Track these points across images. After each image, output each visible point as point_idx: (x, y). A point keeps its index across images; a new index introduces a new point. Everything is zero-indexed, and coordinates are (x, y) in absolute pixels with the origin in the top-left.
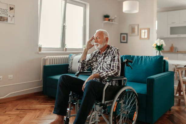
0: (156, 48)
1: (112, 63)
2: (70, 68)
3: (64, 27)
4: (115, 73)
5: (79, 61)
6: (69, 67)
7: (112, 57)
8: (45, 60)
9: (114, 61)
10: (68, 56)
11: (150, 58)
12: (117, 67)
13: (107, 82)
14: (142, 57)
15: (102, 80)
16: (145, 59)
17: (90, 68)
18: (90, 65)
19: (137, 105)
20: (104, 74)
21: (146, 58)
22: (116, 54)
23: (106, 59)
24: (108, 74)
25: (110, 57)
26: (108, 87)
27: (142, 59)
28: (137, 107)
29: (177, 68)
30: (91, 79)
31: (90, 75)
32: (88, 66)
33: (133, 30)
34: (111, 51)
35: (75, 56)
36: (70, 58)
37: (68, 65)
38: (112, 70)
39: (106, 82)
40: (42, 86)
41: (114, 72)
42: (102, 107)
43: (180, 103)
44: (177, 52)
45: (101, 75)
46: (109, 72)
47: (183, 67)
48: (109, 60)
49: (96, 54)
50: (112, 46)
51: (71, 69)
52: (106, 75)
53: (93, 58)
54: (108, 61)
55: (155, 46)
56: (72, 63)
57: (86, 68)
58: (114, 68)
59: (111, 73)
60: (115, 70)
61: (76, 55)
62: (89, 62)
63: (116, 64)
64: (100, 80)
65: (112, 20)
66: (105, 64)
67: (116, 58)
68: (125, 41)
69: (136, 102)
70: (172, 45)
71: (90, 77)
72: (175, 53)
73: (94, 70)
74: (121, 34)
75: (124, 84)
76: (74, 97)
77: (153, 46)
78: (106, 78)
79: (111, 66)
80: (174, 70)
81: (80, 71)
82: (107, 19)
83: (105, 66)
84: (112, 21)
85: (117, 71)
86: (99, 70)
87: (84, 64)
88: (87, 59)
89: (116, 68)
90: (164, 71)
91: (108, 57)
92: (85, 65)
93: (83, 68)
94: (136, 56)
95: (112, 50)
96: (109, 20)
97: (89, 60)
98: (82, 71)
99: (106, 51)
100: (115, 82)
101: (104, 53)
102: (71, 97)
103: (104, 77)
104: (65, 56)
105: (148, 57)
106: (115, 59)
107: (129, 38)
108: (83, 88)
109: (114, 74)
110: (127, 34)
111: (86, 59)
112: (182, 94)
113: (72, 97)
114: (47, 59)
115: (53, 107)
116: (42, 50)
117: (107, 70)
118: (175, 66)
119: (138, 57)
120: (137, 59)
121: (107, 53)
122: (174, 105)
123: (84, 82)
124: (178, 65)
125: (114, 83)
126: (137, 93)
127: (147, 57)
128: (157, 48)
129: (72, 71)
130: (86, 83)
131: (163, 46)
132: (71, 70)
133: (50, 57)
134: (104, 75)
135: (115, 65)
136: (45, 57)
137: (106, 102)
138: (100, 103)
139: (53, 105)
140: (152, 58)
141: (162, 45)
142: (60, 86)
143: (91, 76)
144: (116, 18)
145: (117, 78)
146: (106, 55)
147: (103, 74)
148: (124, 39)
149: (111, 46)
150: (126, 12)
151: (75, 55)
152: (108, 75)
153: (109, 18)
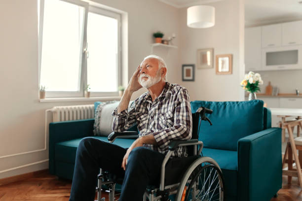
0: (247, 89)
1: (175, 114)
2: (96, 127)
3: (84, 55)
4: (182, 133)
5: (114, 113)
6: (95, 125)
7: (174, 105)
8: (51, 114)
9: (179, 112)
10: (92, 106)
11: (241, 105)
12: (185, 123)
13: (169, 151)
14: (225, 103)
15: (159, 146)
16: (231, 107)
17: (134, 125)
18: (134, 120)
19: (222, 190)
20: (163, 135)
21: (233, 106)
22: (182, 98)
23: (164, 109)
24: (170, 135)
25: (171, 104)
26: (170, 159)
27: (225, 107)
28: (221, 193)
29: (285, 122)
30: (138, 146)
31: (136, 138)
32: (131, 121)
33: (204, 59)
34: (173, 94)
35: (105, 105)
36: (97, 108)
37: (93, 122)
38: (177, 128)
39: (167, 149)
40: (48, 160)
41: (181, 131)
42: (160, 196)
43: (291, 183)
44: (279, 94)
45: (157, 138)
46: (172, 132)
47: (295, 119)
48: (169, 110)
49: (143, 100)
50: (174, 84)
51: (98, 128)
52: (166, 138)
53: (140, 108)
54: (167, 112)
55: (245, 84)
56: (99, 117)
57: (128, 125)
58: (181, 124)
59: (175, 134)
60: (182, 127)
61: (107, 103)
62: (134, 114)
63: (183, 116)
64: (154, 147)
65: (168, 42)
66: (163, 118)
67: (183, 105)
68: (191, 78)
69: (218, 185)
70: (270, 83)
71: (135, 142)
72: (275, 96)
73: (143, 130)
74: (184, 66)
75: (198, 152)
76: (106, 180)
77: (241, 84)
78: (166, 144)
79: (173, 121)
80: (281, 125)
81: (116, 131)
82: (159, 39)
83: (162, 122)
84: (168, 44)
85: (185, 129)
86: (153, 129)
87: (125, 117)
88: (130, 109)
89: (183, 123)
90: (265, 128)
91: (166, 105)
92: (126, 120)
93: (122, 125)
94: (213, 103)
95: (175, 92)
96: (163, 42)
97: (132, 111)
98: (119, 131)
99: (163, 95)
100: (181, 150)
101: (158, 98)
102: (101, 179)
103: (162, 140)
104: (88, 106)
105: (236, 103)
106: (180, 108)
107: (197, 71)
108: (124, 162)
109: (182, 135)
110: (193, 66)
111: (127, 109)
112: (293, 168)
113: (103, 179)
114: (55, 112)
115: (69, 197)
116: (46, 95)
117: (166, 128)
118: (283, 118)
119: (217, 103)
120: (216, 106)
121: (165, 97)
122: (282, 187)
123: (125, 151)
124: (287, 116)
125: (180, 152)
126: (222, 169)
127: (233, 103)
128: (249, 88)
129: (100, 133)
130: (130, 153)
131: (259, 84)
132: (99, 130)
133: (60, 107)
134: (163, 137)
135: (181, 118)
136: (52, 108)
137: (167, 187)
138: (156, 190)
139: (67, 193)
140: (243, 105)
141: (257, 82)
142: (80, 158)
143: (138, 140)
144: (174, 38)
145: (186, 141)
146: (164, 100)
147: (160, 137)
148: (188, 75)
149: (170, 85)
150: (193, 26)
151: (104, 103)
152: (170, 138)
153: (163, 39)
